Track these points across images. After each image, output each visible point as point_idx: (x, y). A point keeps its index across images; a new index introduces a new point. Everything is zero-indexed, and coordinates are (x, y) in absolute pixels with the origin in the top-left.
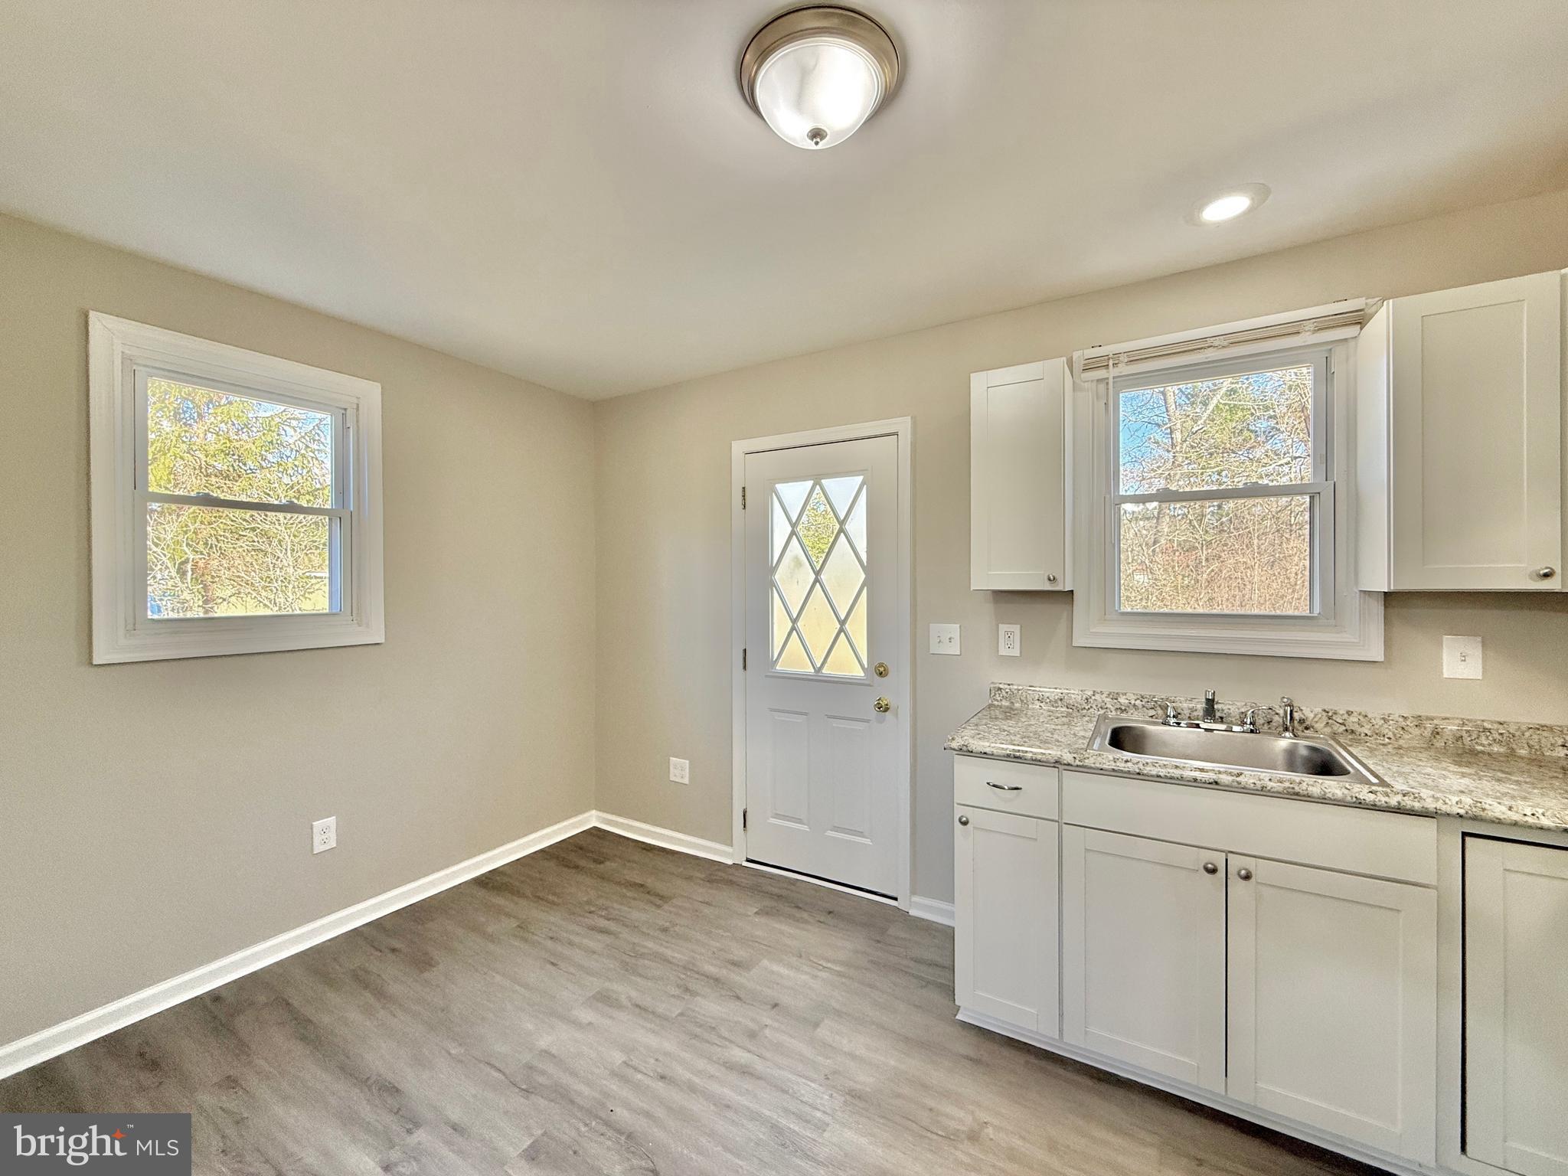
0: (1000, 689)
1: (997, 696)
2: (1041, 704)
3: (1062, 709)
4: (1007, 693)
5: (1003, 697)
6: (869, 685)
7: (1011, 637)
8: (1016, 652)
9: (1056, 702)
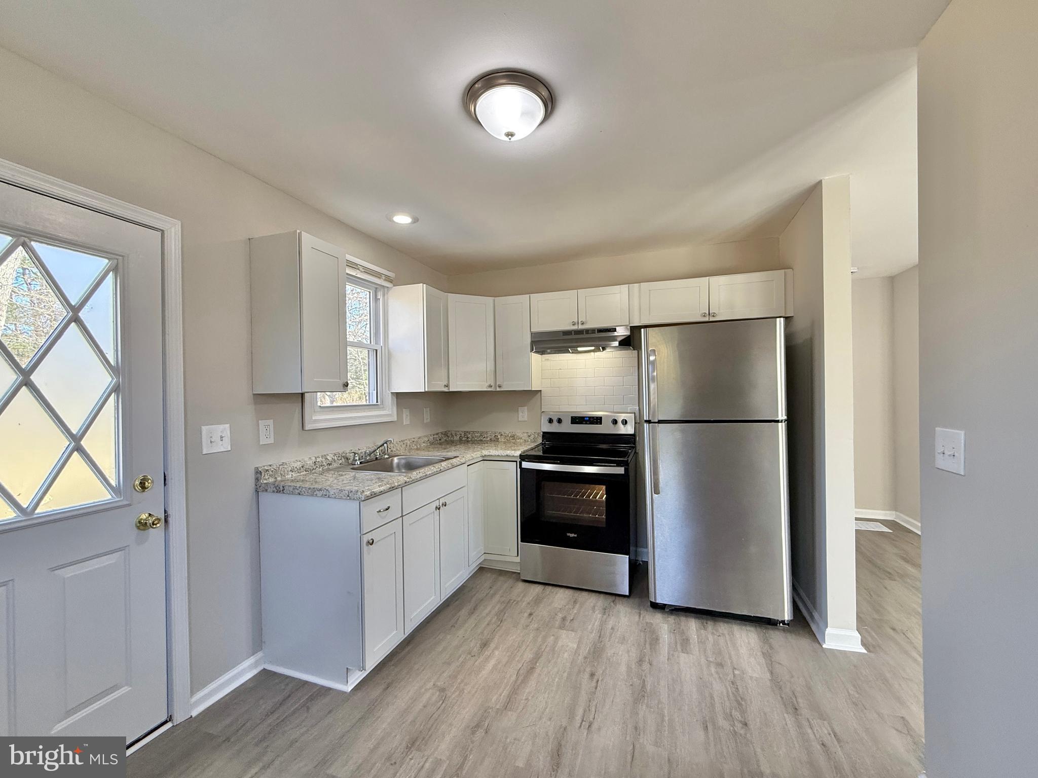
0: (267, 470)
1: (266, 475)
2: (293, 473)
3: (303, 473)
4: (272, 471)
5: (270, 475)
6: (129, 505)
7: (268, 429)
8: (271, 441)
9: (300, 469)
